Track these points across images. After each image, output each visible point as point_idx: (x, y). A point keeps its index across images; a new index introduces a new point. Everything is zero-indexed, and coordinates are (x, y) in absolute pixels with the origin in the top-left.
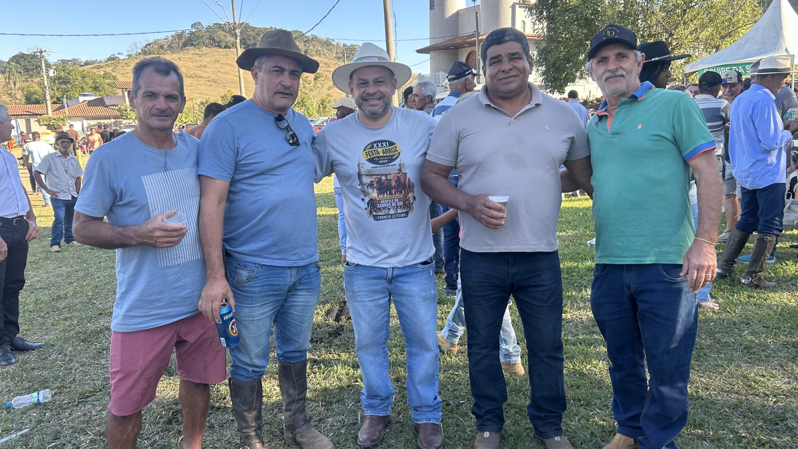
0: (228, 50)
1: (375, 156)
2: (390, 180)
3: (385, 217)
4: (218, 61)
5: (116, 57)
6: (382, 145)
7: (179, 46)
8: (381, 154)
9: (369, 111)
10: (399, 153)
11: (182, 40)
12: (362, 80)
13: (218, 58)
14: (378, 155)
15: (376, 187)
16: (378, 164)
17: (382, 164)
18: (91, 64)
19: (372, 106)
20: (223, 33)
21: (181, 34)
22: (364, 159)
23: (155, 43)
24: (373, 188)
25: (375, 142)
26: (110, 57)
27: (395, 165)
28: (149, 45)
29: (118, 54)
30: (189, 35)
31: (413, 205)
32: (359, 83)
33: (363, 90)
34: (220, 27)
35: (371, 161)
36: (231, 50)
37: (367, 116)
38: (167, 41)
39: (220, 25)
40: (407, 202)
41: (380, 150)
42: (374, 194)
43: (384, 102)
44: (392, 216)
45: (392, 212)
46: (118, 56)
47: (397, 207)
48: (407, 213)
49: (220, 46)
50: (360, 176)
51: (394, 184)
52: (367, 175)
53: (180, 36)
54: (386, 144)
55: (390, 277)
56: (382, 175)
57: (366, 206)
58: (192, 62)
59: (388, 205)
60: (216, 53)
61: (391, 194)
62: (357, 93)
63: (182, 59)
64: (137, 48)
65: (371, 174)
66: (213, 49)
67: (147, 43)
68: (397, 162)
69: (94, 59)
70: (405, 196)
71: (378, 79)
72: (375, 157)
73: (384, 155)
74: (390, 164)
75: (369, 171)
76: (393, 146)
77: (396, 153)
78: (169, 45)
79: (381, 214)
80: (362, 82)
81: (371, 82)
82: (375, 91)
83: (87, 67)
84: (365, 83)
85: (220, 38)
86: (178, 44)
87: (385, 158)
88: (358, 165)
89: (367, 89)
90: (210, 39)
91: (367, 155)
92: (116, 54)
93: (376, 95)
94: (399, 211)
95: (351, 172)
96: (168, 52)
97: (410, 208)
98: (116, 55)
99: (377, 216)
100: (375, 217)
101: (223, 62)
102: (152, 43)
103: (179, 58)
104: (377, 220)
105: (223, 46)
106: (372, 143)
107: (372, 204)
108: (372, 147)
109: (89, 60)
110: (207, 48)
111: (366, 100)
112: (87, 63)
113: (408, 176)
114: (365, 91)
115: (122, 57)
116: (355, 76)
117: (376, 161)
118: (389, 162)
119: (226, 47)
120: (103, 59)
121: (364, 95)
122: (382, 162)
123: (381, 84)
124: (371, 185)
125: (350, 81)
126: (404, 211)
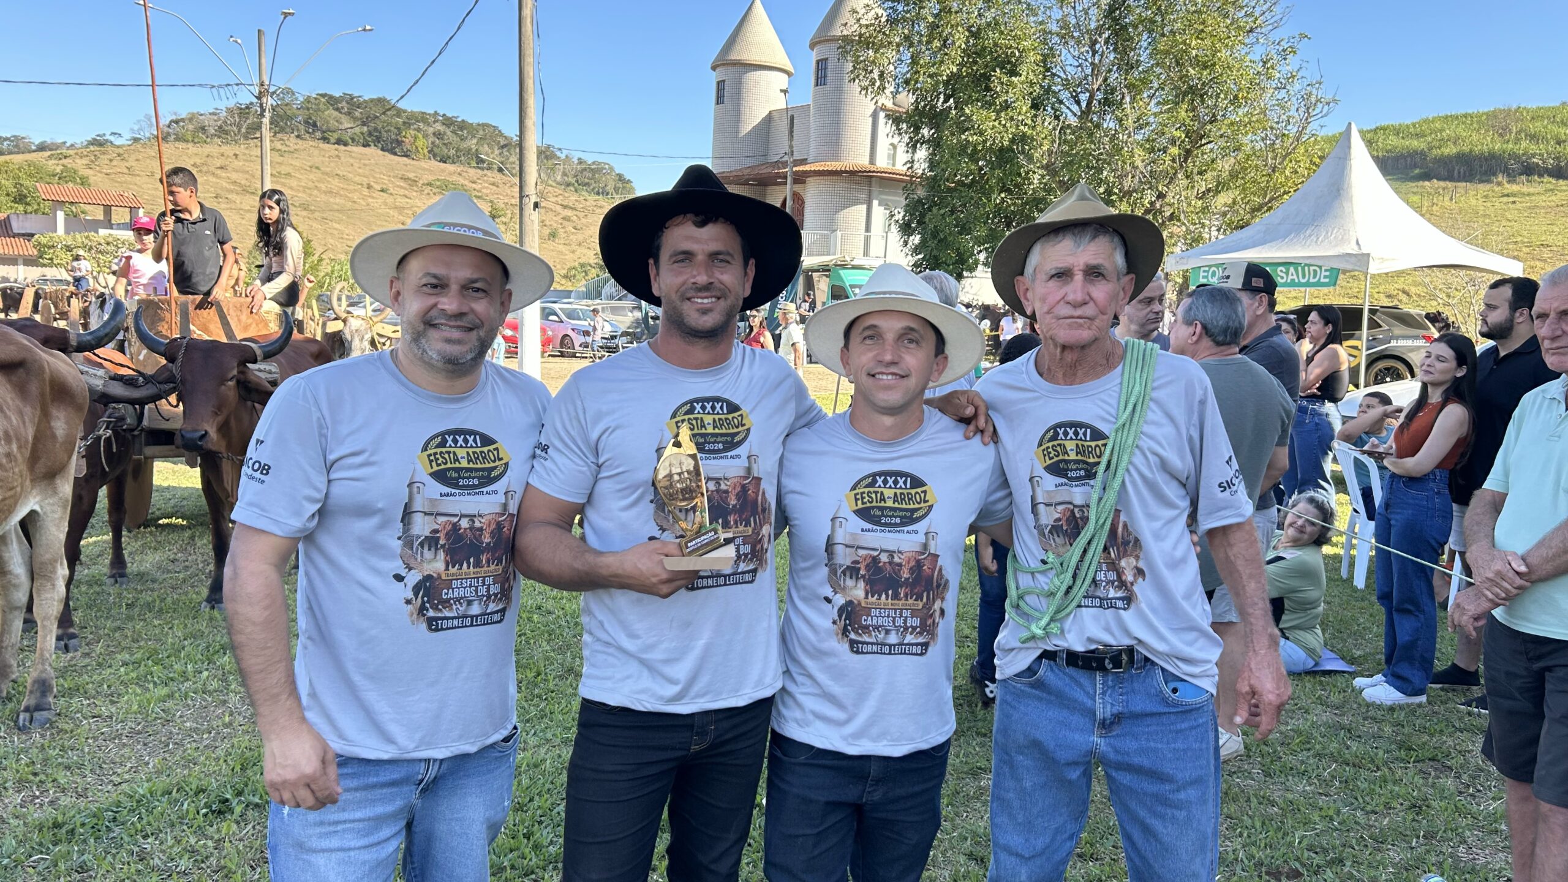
1: (449, 465)
3: (455, 623)
5: (107, 141)
10: (506, 465)
11: (247, 118)
13: (318, 160)
14: (457, 464)
18: (51, 150)
19: (448, 341)
20: (336, 113)
21: (247, 108)
22: (423, 472)
23: (191, 120)
24: (437, 549)
25: (449, 433)
26: (95, 139)
27: (495, 492)
28: (177, 122)
29: (113, 134)
33: (431, 300)
34: (332, 101)
35: (440, 476)
36: (349, 148)
38: (215, 118)
39: (331, 97)
43: (479, 339)
44: (474, 621)
45: (476, 609)
46: (112, 138)
47: (489, 597)
49: (325, 139)
50: (408, 513)
52: (426, 513)
53: (244, 111)
59: (469, 593)
60: (316, 152)
61: (478, 564)
62: (413, 305)
66: (311, 143)
67: (174, 118)
69: (59, 140)
71: (474, 281)
72: (449, 469)
75: (432, 502)
77: (498, 463)
78: (220, 127)
79: (448, 614)
81: (454, 287)
82: (465, 310)
83: (41, 154)
85: (328, 122)
86: (239, 126)
90: (307, 123)
91: (431, 462)
92: (108, 133)
93: (464, 319)
94: (492, 607)
98: (108, 137)
99: (436, 619)
100: (430, 621)
101: (328, 170)
102: (183, 120)
104: (437, 630)
105: (333, 140)
106: (442, 435)
107: (428, 588)
109: (49, 141)
111: (435, 326)
114: (436, 305)
115: (118, 141)
117: (452, 478)
121: (433, 312)
123: (480, 294)
124: (433, 541)
125: (394, 274)
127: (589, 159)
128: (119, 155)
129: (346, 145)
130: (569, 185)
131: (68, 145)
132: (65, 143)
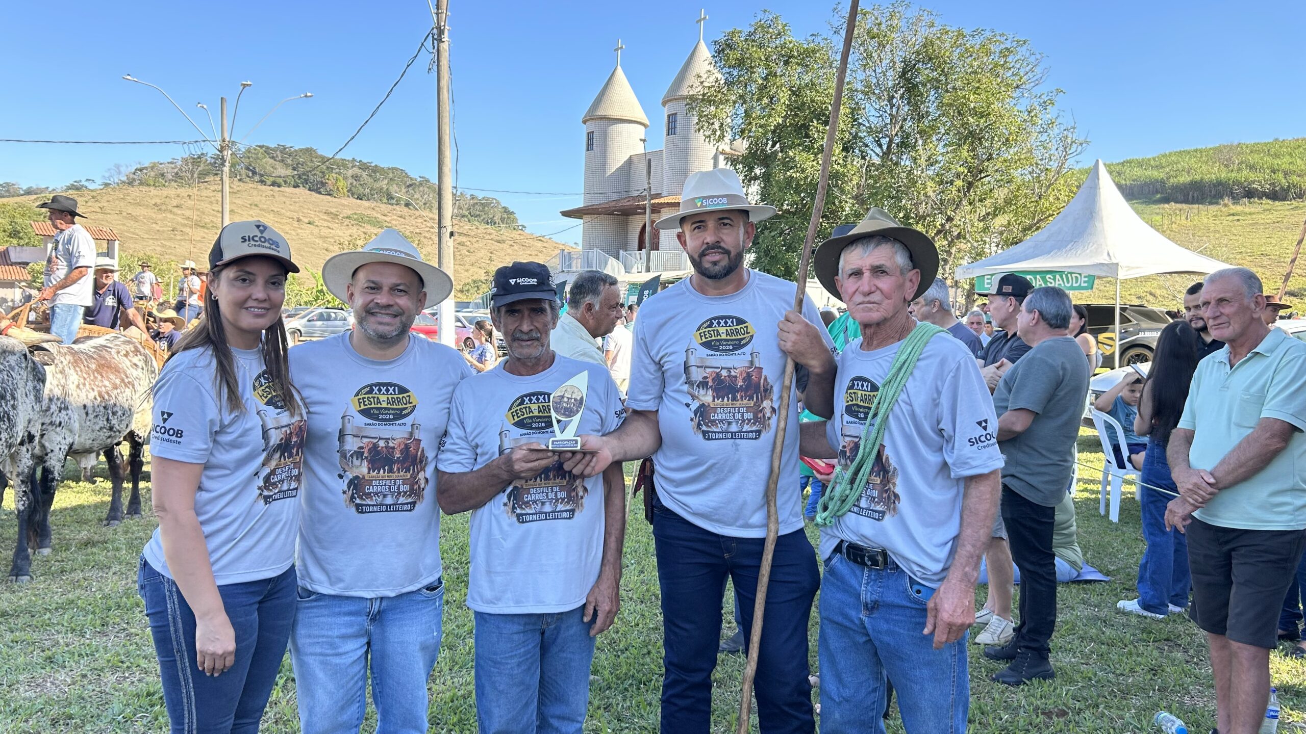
0: (276, 189)
1: (373, 406)
2: (393, 448)
3: (375, 509)
4: (256, 205)
5: (82, 186)
6: (387, 390)
7: (192, 176)
8: (384, 405)
9: (374, 331)
10: (414, 407)
11: (199, 166)
12: (373, 282)
13: (256, 199)
14: (379, 405)
15: (366, 458)
16: (377, 419)
17: (382, 420)
18: (36, 194)
19: (380, 323)
20: (272, 161)
21: (199, 157)
22: (353, 409)
23: (152, 168)
24: (362, 459)
25: (376, 385)
26: (73, 185)
27: (405, 424)
28: (141, 170)
29: (88, 180)
30: (213, 161)
31: (425, 492)
32: (366, 285)
33: (370, 297)
34: (267, 150)
35: (365, 413)
36: (282, 189)
37: (369, 339)
38: (173, 166)
39: (268, 148)
40: (416, 487)
41: (383, 398)
42: (362, 469)
43: (402, 322)
44: (388, 508)
45: (389, 500)
46: (86, 184)
47: (399, 493)
48: (413, 504)
49: (262, 182)
50: (342, 435)
51: (397, 455)
52: (354, 436)
53: (196, 160)
54: (394, 390)
55: (376, 610)
56: (380, 439)
57: (346, 488)
58: (211, 203)
59: (385, 489)
60: (255, 193)
61: (391, 471)
62: (359, 301)
63: (192, 197)
64: (120, 173)
65: (361, 434)
66: (251, 185)
67: (139, 166)
68: (408, 420)
69: (44, 186)
70: (414, 477)
71: (399, 285)
72: (372, 408)
73: (389, 406)
74: (397, 422)
75: (359, 428)
76: (405, 395)
77: (408, 405)
78: (177, 173)
79: (370, 503)
80: (372, 285)
81: (386, 289)
82: (391, 303)
83: (27, 197)
84: (375, 288)
85: (265, 168)
86: (192, 173)
87: (390, 412)
88: (343, 417)
89: (379, 297)
90: (248, 169)
91: (360, 403)
92: (83, 180)
93: (391, 309)
94: (402, 500)
95: (329, 430)
96: (173, 183)
97: (419, 496)
98: (84, 183)
99: (362, 505)
100: (358, 506)
101: (265, 207)
102: (146, 168)
103: (189, 196)
104: (362, 512)
105: (269, 183)
106: (371, 386)
107: (356, 484)
108: (371, 391)
109: (35, 187)
110: (241, 184)
111: (372, 314)
112: (29, 192)
113: (422, 445)
114: (373, 300)
115: (91, 186)
116: (361, 275)
117: (374, 414)
118: (395, 419)
119: (274, 184)
120: (59, 187)
121: (371, 305)
122: (384, 417)
123: (402, 294)
124: (359, 454)
125: (350, 281)
126: (410, 500)
127: (480, 195)
128: (93, 197)
129: (279, 186)
130: (463, 216)
131: (50, 189)
132: (47, 188)
